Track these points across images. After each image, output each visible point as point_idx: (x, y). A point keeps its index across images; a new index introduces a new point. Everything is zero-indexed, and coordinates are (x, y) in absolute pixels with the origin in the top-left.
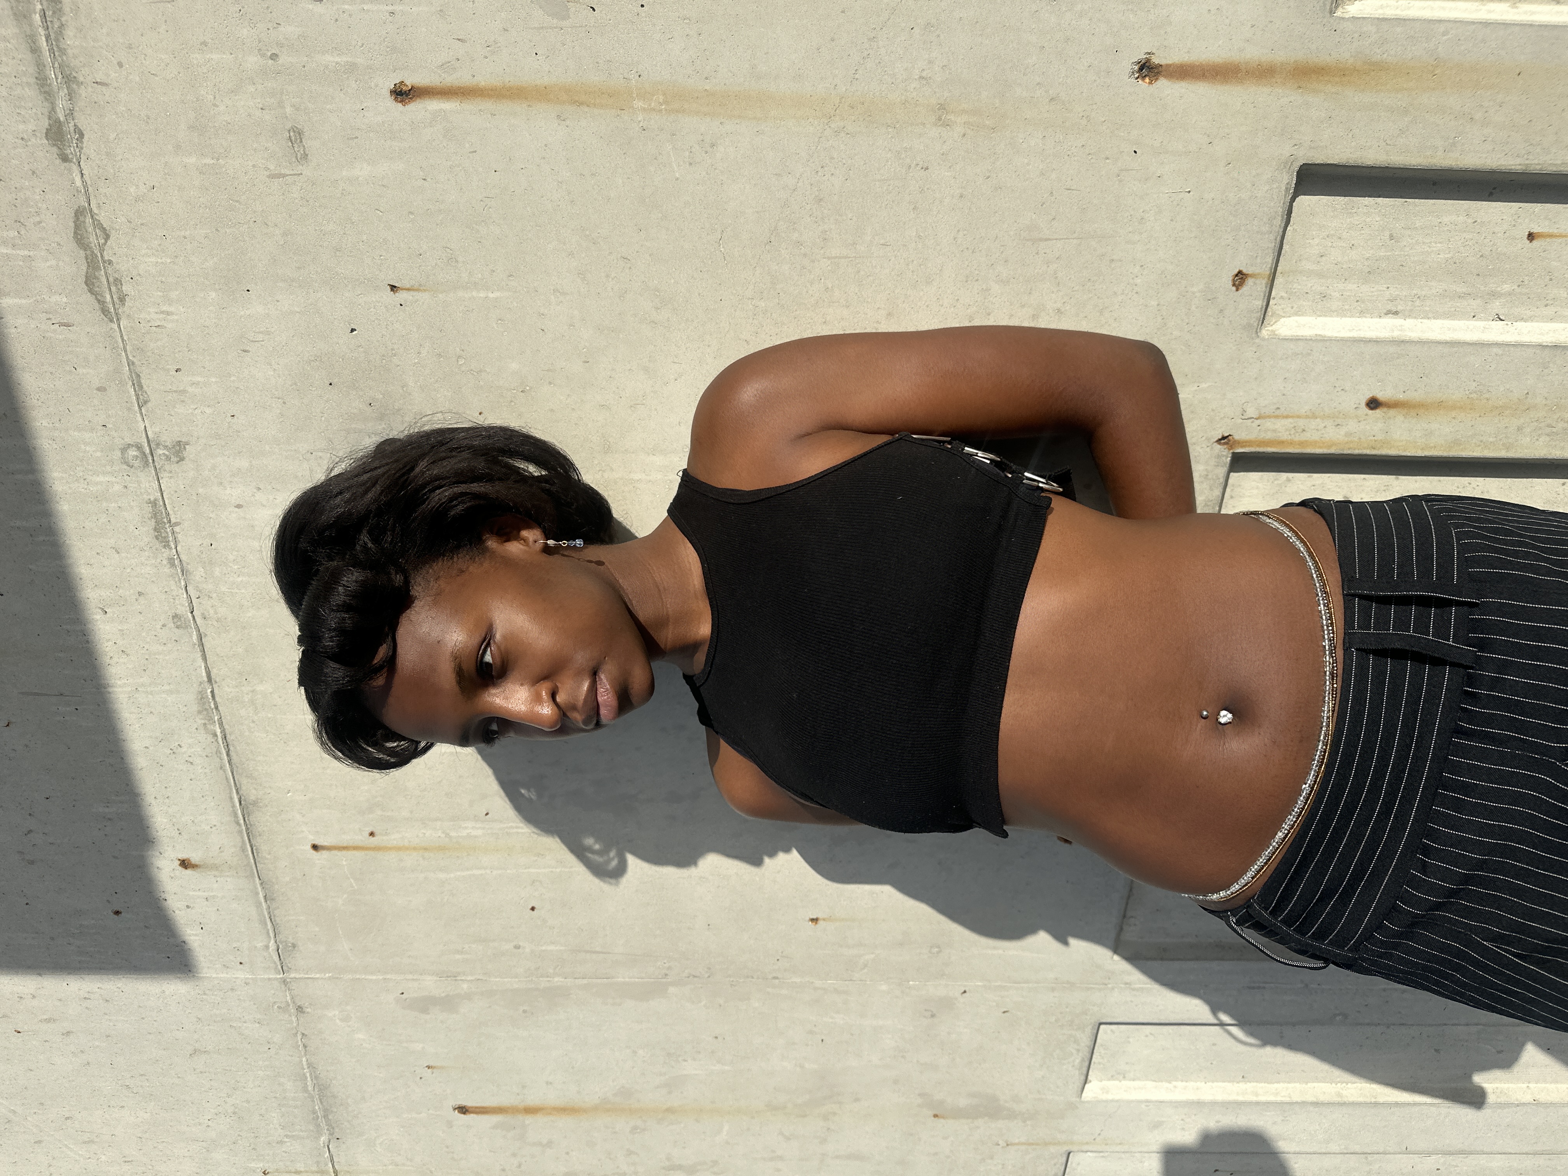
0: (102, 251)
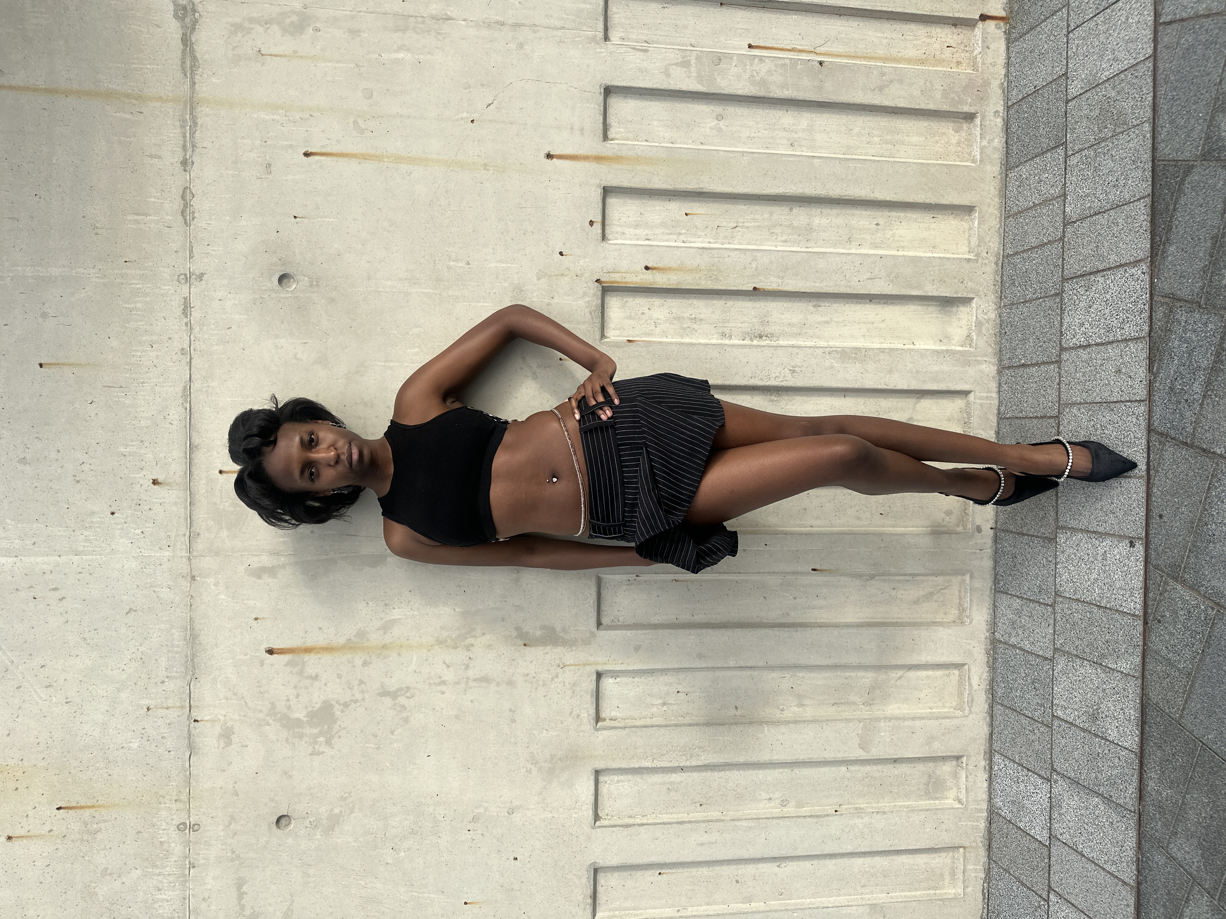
0: (190, 202)
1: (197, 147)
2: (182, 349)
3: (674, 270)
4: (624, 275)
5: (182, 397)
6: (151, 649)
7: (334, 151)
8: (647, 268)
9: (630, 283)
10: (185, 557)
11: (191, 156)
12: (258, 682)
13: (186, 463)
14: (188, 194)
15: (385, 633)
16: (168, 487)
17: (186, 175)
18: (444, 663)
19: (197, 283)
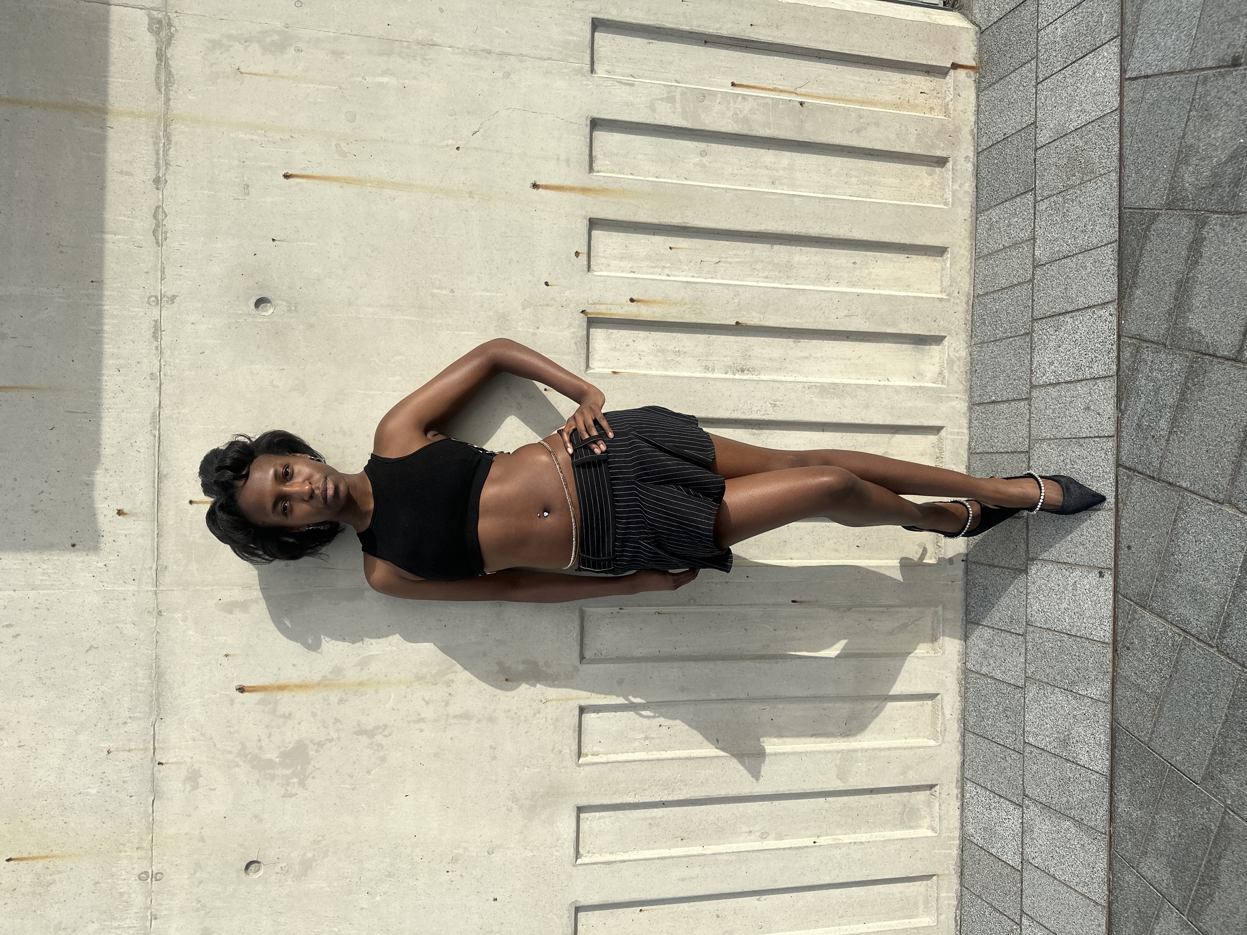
0: (163, 220)
1: (170, 165)
2: (152, 374)
3: (659, 303)
4: (609, 306)
5: (150, 423)
6: (112, 688)
7: (315, 174)
8: (632, 300)
9: (615, 315)
10: (151, 591)
11: (164, 175)
12: (228, 722)
13: (154, 493)
14: (160, 213)
15: (362, 670)
16: (134, 518)
17: (159, 193)
18: (424, 699)
19: (169, 306)
